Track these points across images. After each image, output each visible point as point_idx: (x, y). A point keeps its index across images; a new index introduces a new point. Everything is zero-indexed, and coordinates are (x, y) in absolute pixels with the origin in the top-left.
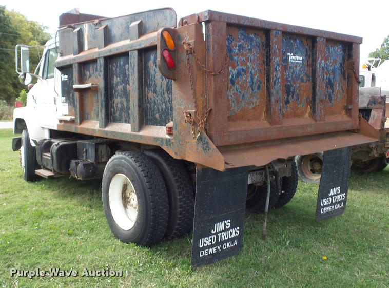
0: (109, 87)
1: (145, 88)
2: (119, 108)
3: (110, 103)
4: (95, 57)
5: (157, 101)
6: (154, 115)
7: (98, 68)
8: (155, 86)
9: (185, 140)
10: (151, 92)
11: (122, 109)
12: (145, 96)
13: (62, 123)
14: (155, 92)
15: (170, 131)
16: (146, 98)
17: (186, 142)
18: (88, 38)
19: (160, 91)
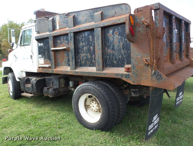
0: (76, 48)
1: (105, 47)
2: (84, 59)
3: (77, 57)
4: (67, 33)
5: (115, 54)
6: (112, 61)
7: (69, 38)
8: (113, 46)
9: (141, 74)
10: (110, 49)
11: (86, 60)
12: (105, 52)
13: (41, 69)
14: (113, 49)
15: (128, 70)
16: (106, 53)
17: (142, 76)
18: (59, 23)
19: (118, 49)
